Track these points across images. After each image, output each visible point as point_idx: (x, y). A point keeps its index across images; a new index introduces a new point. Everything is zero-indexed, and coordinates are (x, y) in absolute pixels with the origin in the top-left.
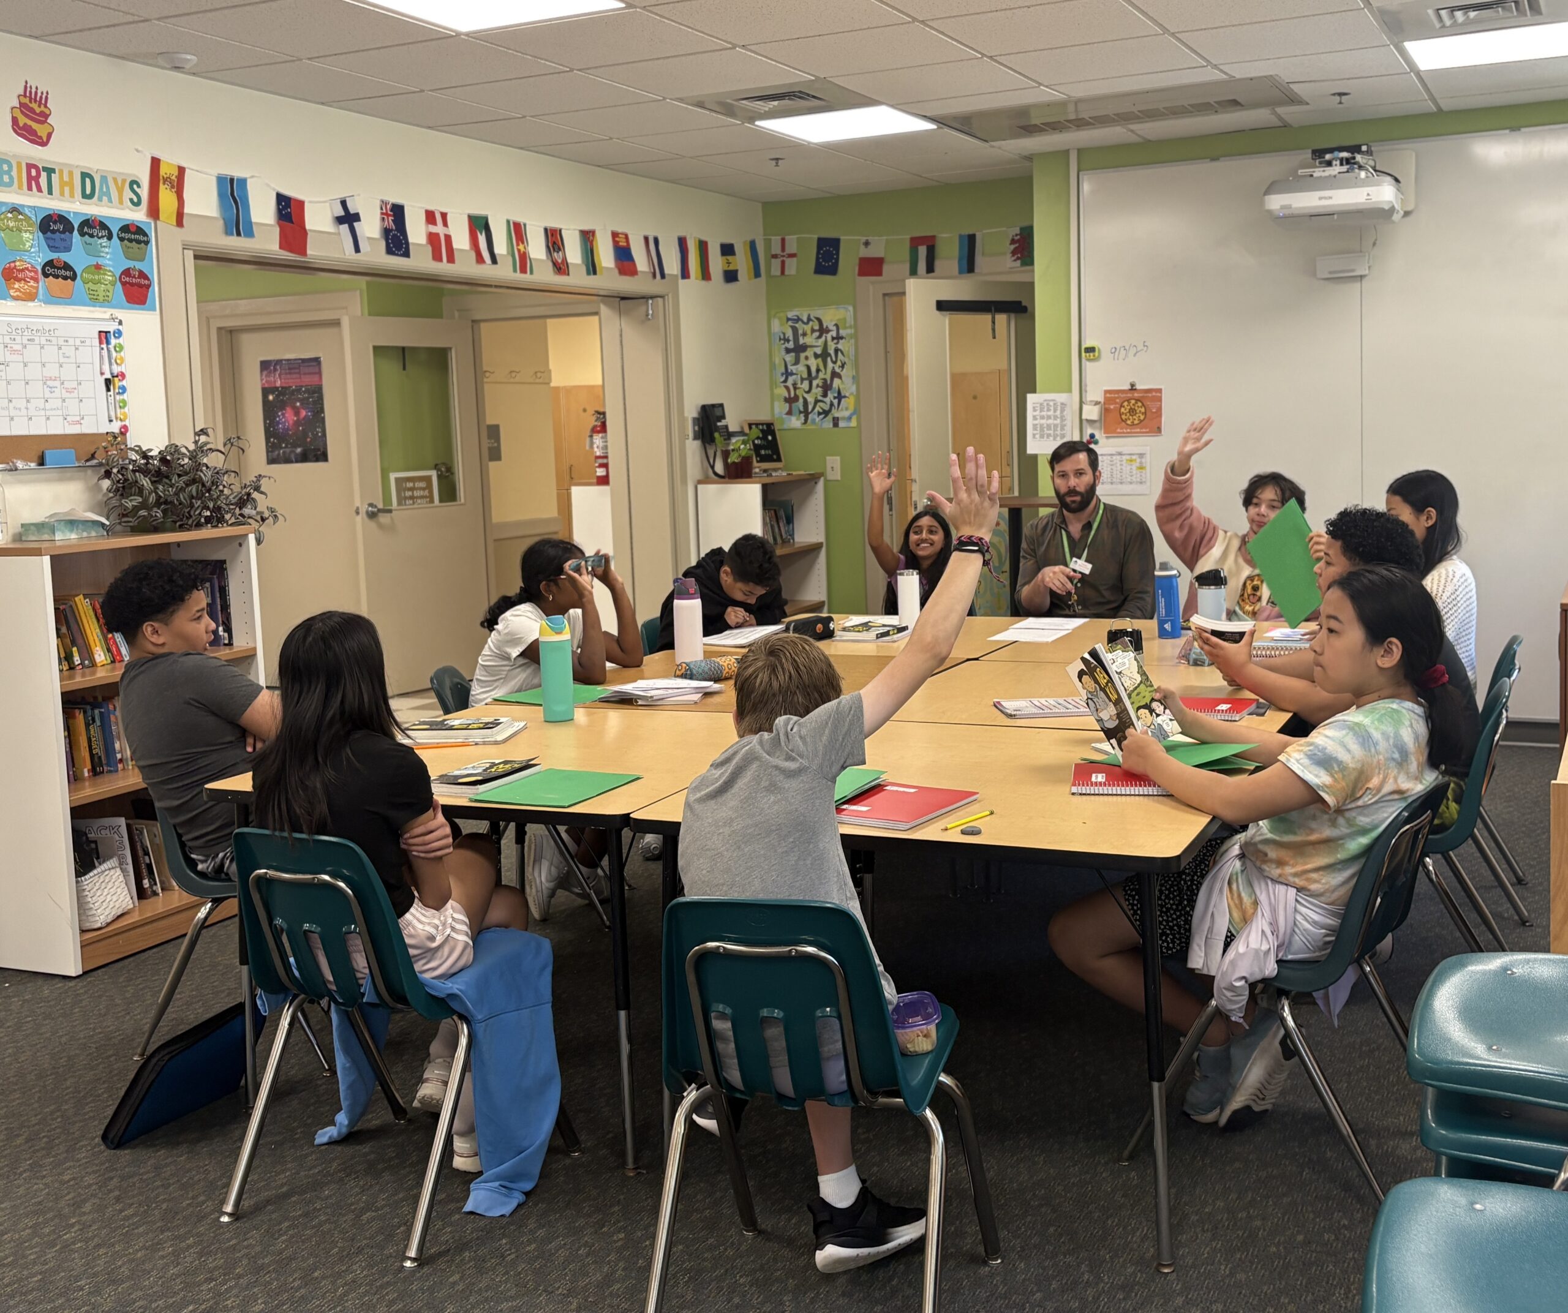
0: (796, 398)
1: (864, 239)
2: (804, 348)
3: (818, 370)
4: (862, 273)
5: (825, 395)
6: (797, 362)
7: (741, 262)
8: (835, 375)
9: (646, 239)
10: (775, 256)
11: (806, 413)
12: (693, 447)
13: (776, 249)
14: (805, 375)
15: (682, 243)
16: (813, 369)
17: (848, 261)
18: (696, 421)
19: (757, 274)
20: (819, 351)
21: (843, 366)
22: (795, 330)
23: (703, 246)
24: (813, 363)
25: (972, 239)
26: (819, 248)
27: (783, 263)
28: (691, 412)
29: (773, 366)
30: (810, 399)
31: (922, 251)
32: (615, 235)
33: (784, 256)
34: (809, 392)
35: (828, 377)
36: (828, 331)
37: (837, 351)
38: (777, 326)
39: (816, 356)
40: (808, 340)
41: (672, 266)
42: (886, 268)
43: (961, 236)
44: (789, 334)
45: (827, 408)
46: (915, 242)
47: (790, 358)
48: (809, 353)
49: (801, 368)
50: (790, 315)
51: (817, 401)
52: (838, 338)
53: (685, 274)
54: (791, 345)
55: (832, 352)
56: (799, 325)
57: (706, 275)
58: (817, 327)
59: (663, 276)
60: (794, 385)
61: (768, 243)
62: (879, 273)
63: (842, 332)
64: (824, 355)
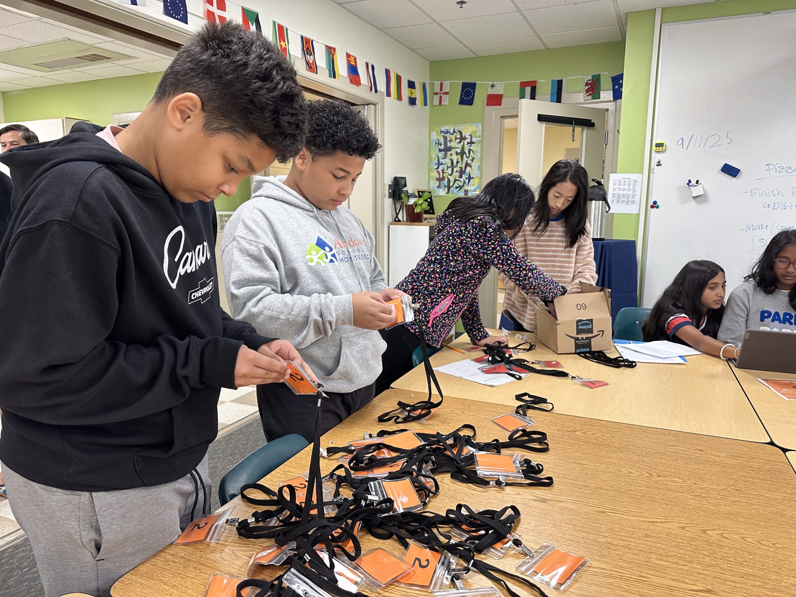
0: (443, 178)
1: (491, 83)
2: (450, 149)
3: (458, 162)
4: (489, 104)
5: (461, 177)
6: (445, 157)
7: (418, 94)
8: (467, 165)
9: (367, 64)
10: (436, 94)
11: (449, 187)
12: (388, 202)
13: (437, 90)
14: (450, 165)
15: (387, 72)
16: (455, 161)
17: (480, 97)
19: (425, 104)
20: (459, 151)
21: (473, 160)
22: (445, 138)
23: (399, 78)
24: (455, 158)
25: (560, 83)
26: (463, 88)
27: (441, 97)
28: (388, 181)
29: (431, 159)
30: (452, 179)
31: (528, 90)
32: (348, 56)
33: (442, 93)
34: (451, 175)
35: (463, 166)
36: (465, 139)
37: (470, 151)
38: (435, 136)
39: (457, 154)
40: (453, 144)
41: (382, 86)
42: (504, 100)
43: (553, 81)
44: (442, 140)
45: (461, 184)
46: (523, 85)
47: (441, 155)
48: (453, 152)
49: (448, 161)
50: (443, 129)
51: (455, 180)
52: (471, 143)
53: (389, 94)
54: (442, 147)
55: (467, 151)
56: (448, 135)
57: (400, 98)
58: (459, 137)
59: (376, 91)
60: (443, 170)
61: (432, 85)
62: (499, 104)
63: (474, 140)
64: (462, 153)
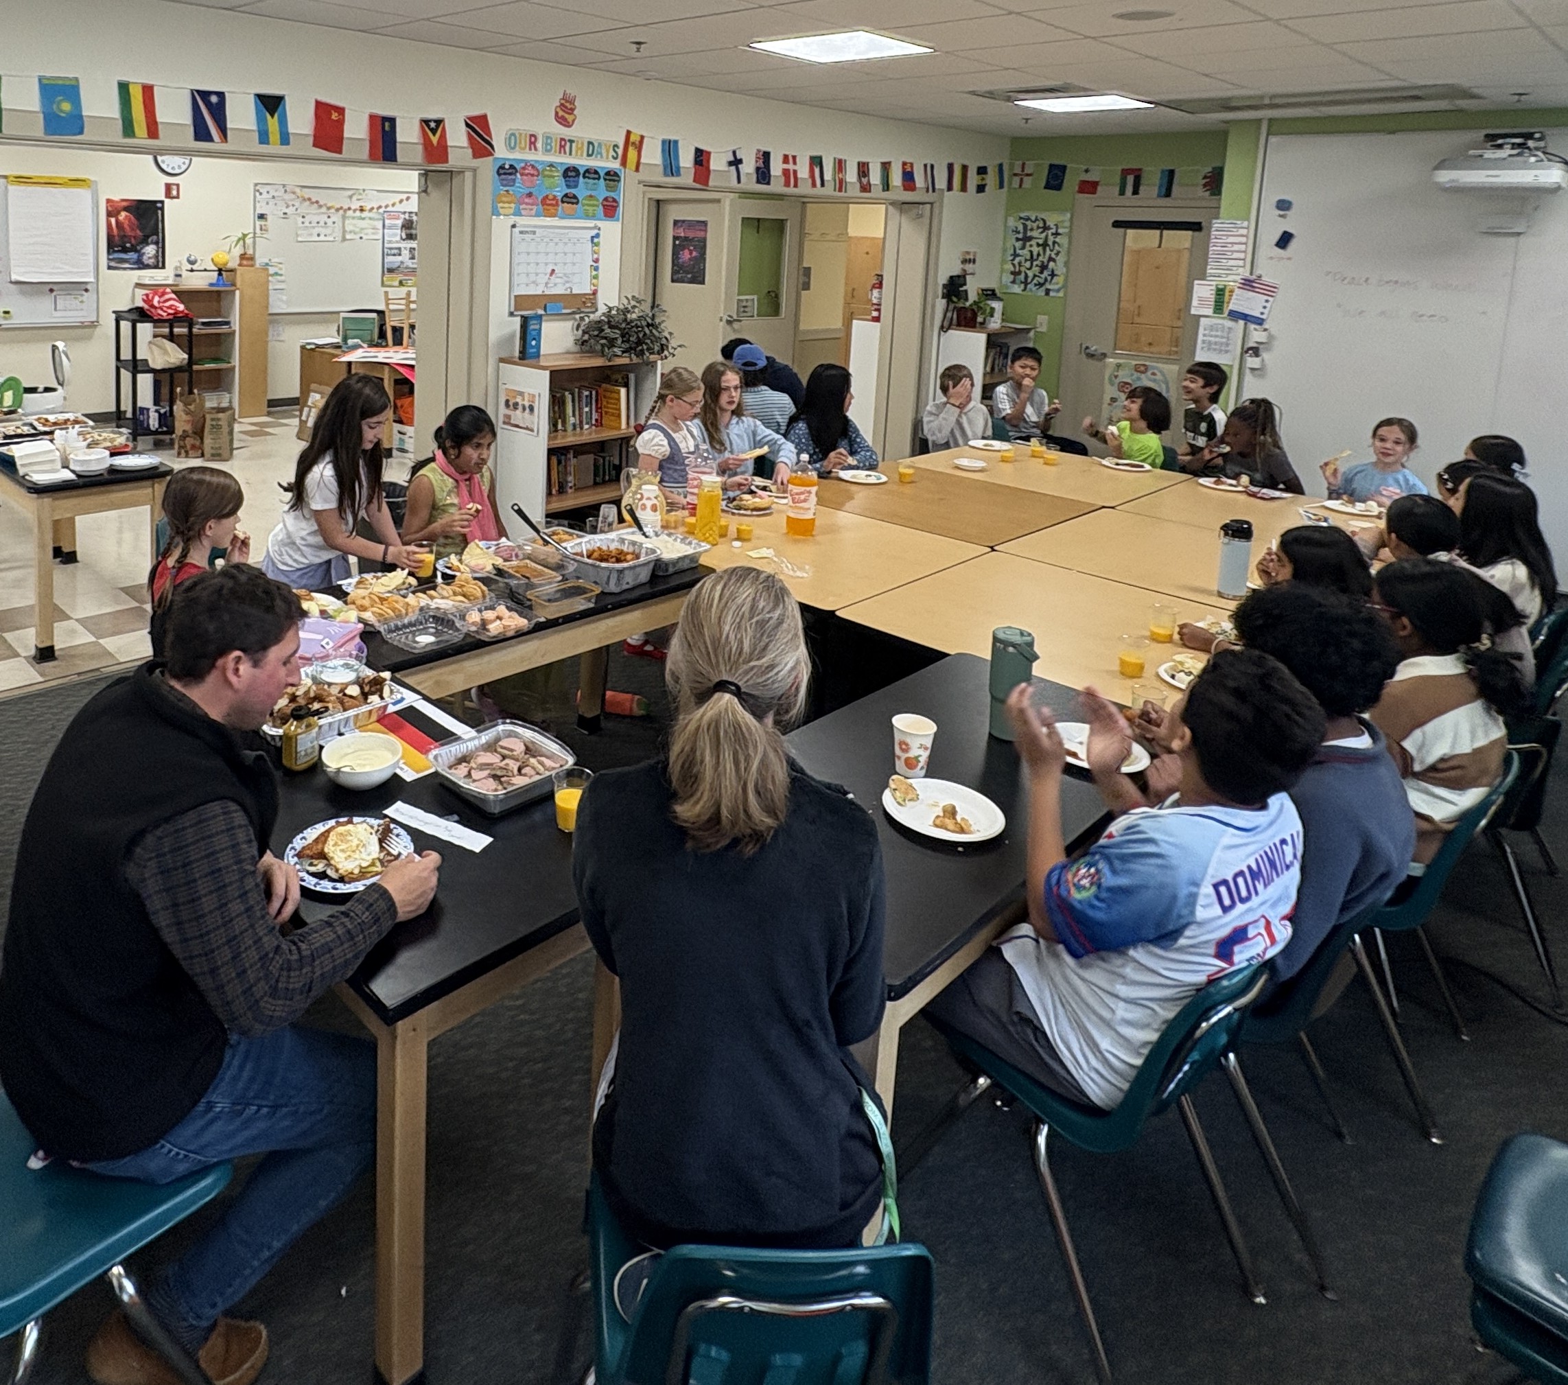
0: (1019, 273)
1: (1085, 168)
2: (1030, 238)
3: (1039, 255)
4: (1081, 191)
5: (1041, 272)
6: (1023, 248)
7: (991, 179)
8: (1051, 259)
9: (925, 166)
10: (1015, 175)
11: (1026, 283)
12: (941, 304)
13: (1018, 170)
14: (1028, 257)
15: (950, 167)
16: (1035, 254)
17: (1071, 181)
18: (945, 286)
19: (1001, 186)
20: (1041, 242)
21: (1057, 254)
22: (1025, 226)
23: (965, 168)
24: (1035, 250)
25: (1171, 173)
26: (1050, 172)
27: (1021, 180)
28: (943, 279)
29: (1005, 250)
30: (1030, 274)
31: (1130, 179)
32: (904, 164)
33: (1023, 175)
34: (1030, 269)
35: (1045, 260)
36: (1049, 228)
37: (1054, 243)
38: (1012, 222)
39: (1038, 245)
40: (1035, 234)
41: (941, 183)
42: (1099, 188)
43: (1163, 171)
44: (1021, 228)
45: (1042, 281)
46: (1125, 172)
47: (1019, 244)
48: (1033, 242)
49: (1026, 252)
50: (1022, 215)
51: (1035, 276)
52: (1056, 234)
53: (950, 188)
54: (1020, 236)
55: (1050, 243)
56: (1028, 223)
57: (964, 188)
58: (1041, 225)
59: (934, 190)
60: (1020, 263)
61: (1012, 166)
62: (1094, 192)
63: (1060, 231)
64: (1045, 245)
